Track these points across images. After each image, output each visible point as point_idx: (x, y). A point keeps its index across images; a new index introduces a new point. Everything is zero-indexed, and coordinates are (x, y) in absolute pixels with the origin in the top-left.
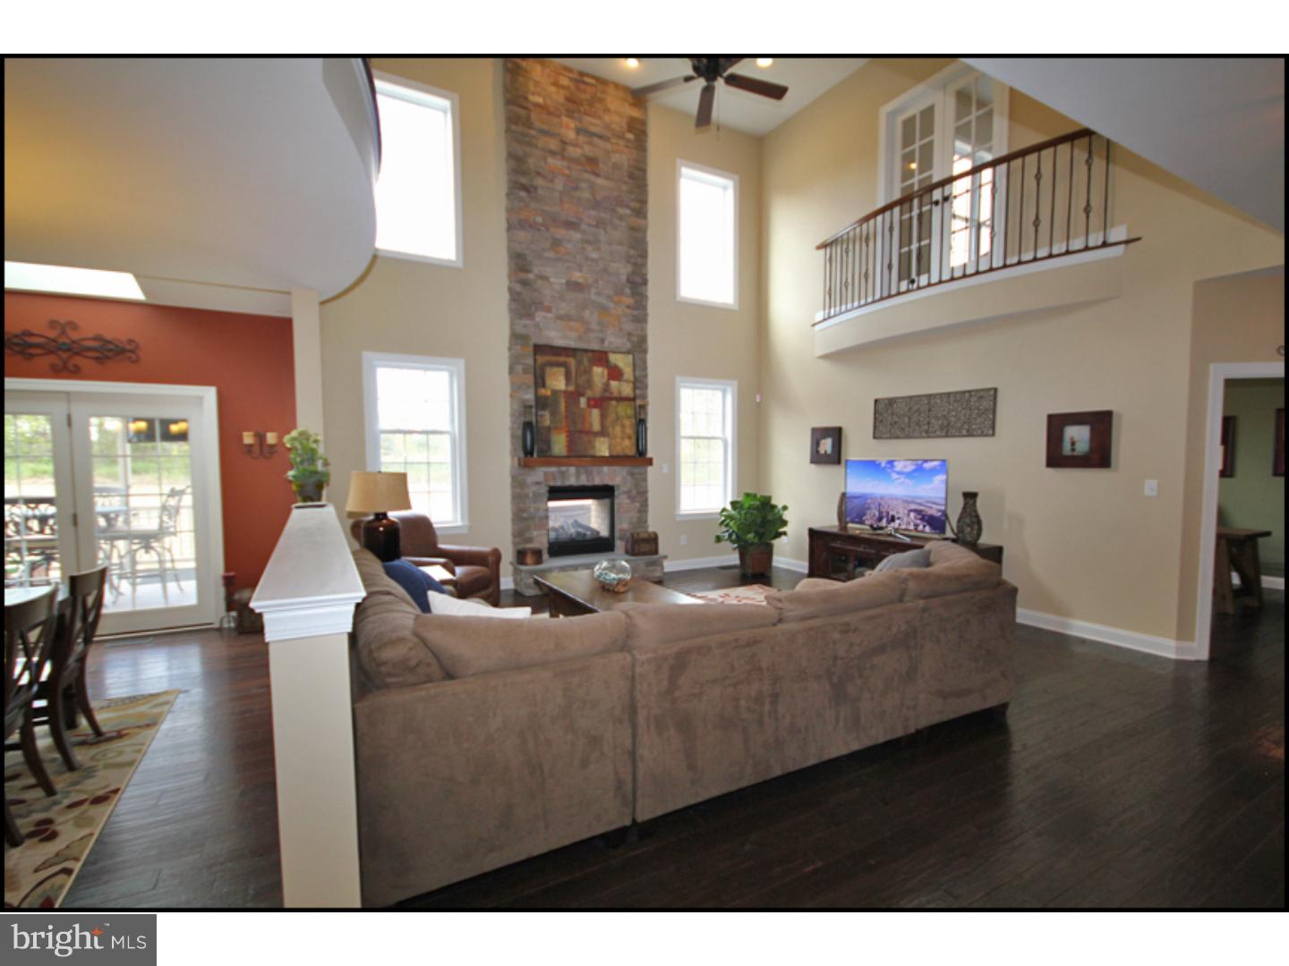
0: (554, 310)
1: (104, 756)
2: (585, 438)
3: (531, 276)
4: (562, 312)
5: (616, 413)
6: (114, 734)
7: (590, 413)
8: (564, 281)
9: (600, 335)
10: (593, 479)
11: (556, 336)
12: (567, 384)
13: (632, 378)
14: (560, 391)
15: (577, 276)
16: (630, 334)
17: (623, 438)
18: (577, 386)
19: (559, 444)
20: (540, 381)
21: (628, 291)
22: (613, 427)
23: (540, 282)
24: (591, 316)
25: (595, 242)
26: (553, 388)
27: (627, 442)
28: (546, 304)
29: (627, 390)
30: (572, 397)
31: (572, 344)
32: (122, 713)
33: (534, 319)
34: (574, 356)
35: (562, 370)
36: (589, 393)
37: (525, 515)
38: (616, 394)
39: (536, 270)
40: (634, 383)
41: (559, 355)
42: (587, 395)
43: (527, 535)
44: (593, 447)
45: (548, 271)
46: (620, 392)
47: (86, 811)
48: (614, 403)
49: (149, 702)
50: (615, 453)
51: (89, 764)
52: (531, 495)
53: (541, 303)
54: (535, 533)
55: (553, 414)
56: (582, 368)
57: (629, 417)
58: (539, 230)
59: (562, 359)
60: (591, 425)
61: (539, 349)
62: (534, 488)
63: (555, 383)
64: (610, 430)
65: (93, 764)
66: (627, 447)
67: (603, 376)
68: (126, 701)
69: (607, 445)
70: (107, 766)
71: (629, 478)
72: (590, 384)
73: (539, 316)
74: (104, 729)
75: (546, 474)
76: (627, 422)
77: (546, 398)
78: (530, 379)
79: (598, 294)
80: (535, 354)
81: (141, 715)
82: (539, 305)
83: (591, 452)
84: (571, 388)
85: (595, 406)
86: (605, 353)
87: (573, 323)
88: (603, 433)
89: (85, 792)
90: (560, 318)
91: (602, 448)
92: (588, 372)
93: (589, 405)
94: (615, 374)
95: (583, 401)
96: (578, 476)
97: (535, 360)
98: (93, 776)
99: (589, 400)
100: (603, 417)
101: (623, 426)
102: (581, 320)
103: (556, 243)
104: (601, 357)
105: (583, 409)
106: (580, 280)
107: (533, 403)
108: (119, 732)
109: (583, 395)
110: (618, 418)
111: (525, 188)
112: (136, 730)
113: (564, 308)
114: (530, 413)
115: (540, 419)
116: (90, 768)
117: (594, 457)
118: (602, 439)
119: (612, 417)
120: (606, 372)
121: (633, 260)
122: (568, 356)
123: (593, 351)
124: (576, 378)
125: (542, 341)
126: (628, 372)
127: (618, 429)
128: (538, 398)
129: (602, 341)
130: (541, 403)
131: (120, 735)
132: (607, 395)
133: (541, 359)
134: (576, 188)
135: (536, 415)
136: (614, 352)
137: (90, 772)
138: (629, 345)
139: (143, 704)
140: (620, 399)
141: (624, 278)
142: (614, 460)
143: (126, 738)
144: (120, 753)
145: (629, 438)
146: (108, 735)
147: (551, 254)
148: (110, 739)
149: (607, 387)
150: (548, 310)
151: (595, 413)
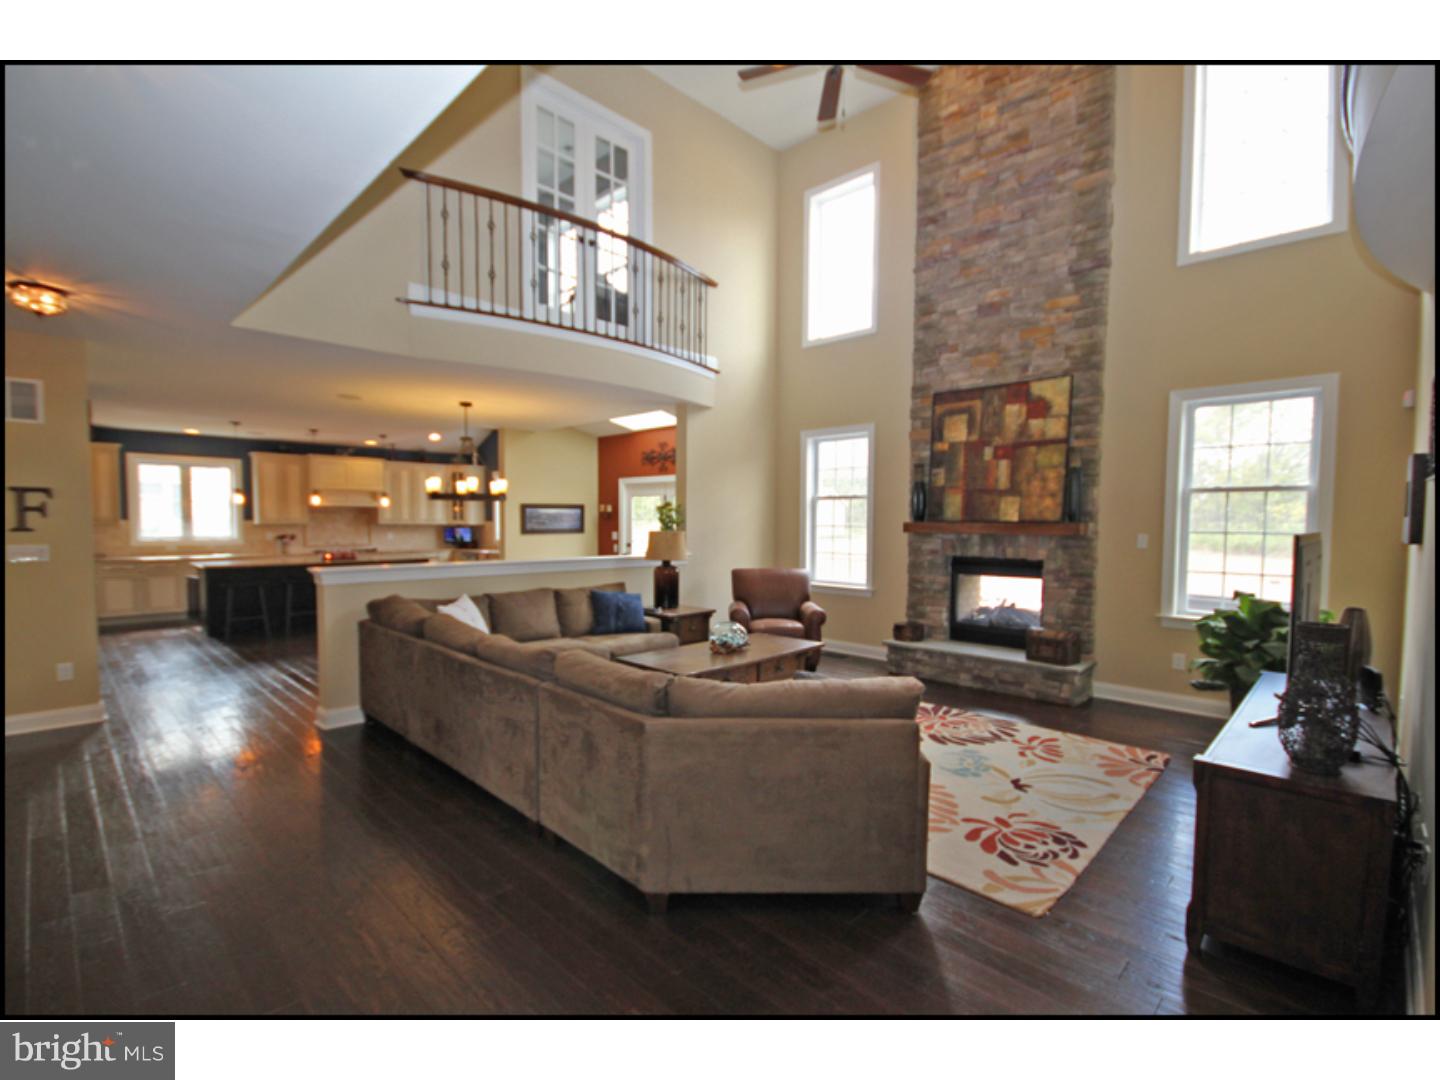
0: (960, 349)
2: (987, 498)
3: (934, 317)
4: (969, 347)
5: (1035, 462)
7: (997, 466)
8: (974, 308)
9: (1021, 361)
10: (1004, 551)
11: (962, 380)
12: (970, 432)
13: (1065, 410)
14: (960, 443)
15: (993, 295)
16: (1068, 348)
17: (1041, 497)
18: (982, 434)
19: (953, 506)
20: (937, 434)
21: (1070, 287)
22: (1029, 482)
23: (944, 321)
24: (1010, 341)
25: (1018, 243)
26: (951, 440)
27: (1048, 502)
28: (951, 342)
29: (1055, 428)
30: (974, 449)
31: (980, 382)
33: (938, 365)
34: (981, 398)
35: (964, 417)
36: (998, 441)
37: (919, 586)
38: (1036, 437)
39: (940, 308)
40: (1069, 417)
41: (962, 400)
42: (995, 443)
43: (920, 608)
44: (997, 510)
45: (954, 303)
46: (1043, 433)
48: (1033, 449)
50: (1027, 518)
52: (926, 564)
53: (945, 344)
54: (928, 609)
55: (949, 471)
56: (990, 410)
57: (1054, 467)
58: (946, 260)
59: (964, 404)
60: (997, 480)
61: (939, 398)
62: (929, 558)
63: (953, 435)
64: (1024, 487)
66: (1049, 507)
67: (1019, 416)
69: (1016, 507)
71: (1060, 552)
72: (999, 428)
73: (944, 359)
75: (944, 541)
76: (1051, 474)
77: (943, 453)
78: (927, 434)
79: (1020, 308)
80: (935, 403)
82: (943, 347)
83: (994, 517)
84: (974, 437)
85: (1004, 457)
86: (1026, 384)
87: (983, 357)
88: (1014, 490)
90: (968, 354)
91: (1010, 511)
92: (999, 413)
93: (996, 457)
94: (1040, 408)
95: (988, 452)
96: (983, 545)
97: (934, 412)
99: (996, 449)
100: (1014, 471)
101: (1044, 480)
102: (996, 349)
103: (967, 265)
104: (1019, 391)
105: (988, 462)
106: (996, 299)
107: (927, 462)
109: (988, 444)
110: (1036, 469)
111: (933, 220)
113: (972, 341)
114: (923, 472)
115: (933, 479)
117: (997, 522)
118: (1010, 499)
119: (1028, 466)
120: (1024, 409)
121: (1079, 240)
122: (972, 399)
123: (1007, 386)
124: (982, 424)
125: (946, 387)
126: (1060, 403)
127: (1036, 484)
128: (933, 454)
129: (1025, 368)
130: (937, 460)
132: (1024, 439)
133: (940, 409)
134: (997, 183)
135: (930, 474)
136: (1040, 379)
138: (1067, 364)
140: (1043, 443)
141: (1065, 269)
142: (1027, 525)
145: (1053, 495)
147: (961, 282)
149: (1024, 428)
150: (954, 349)
151: (1004, 465)
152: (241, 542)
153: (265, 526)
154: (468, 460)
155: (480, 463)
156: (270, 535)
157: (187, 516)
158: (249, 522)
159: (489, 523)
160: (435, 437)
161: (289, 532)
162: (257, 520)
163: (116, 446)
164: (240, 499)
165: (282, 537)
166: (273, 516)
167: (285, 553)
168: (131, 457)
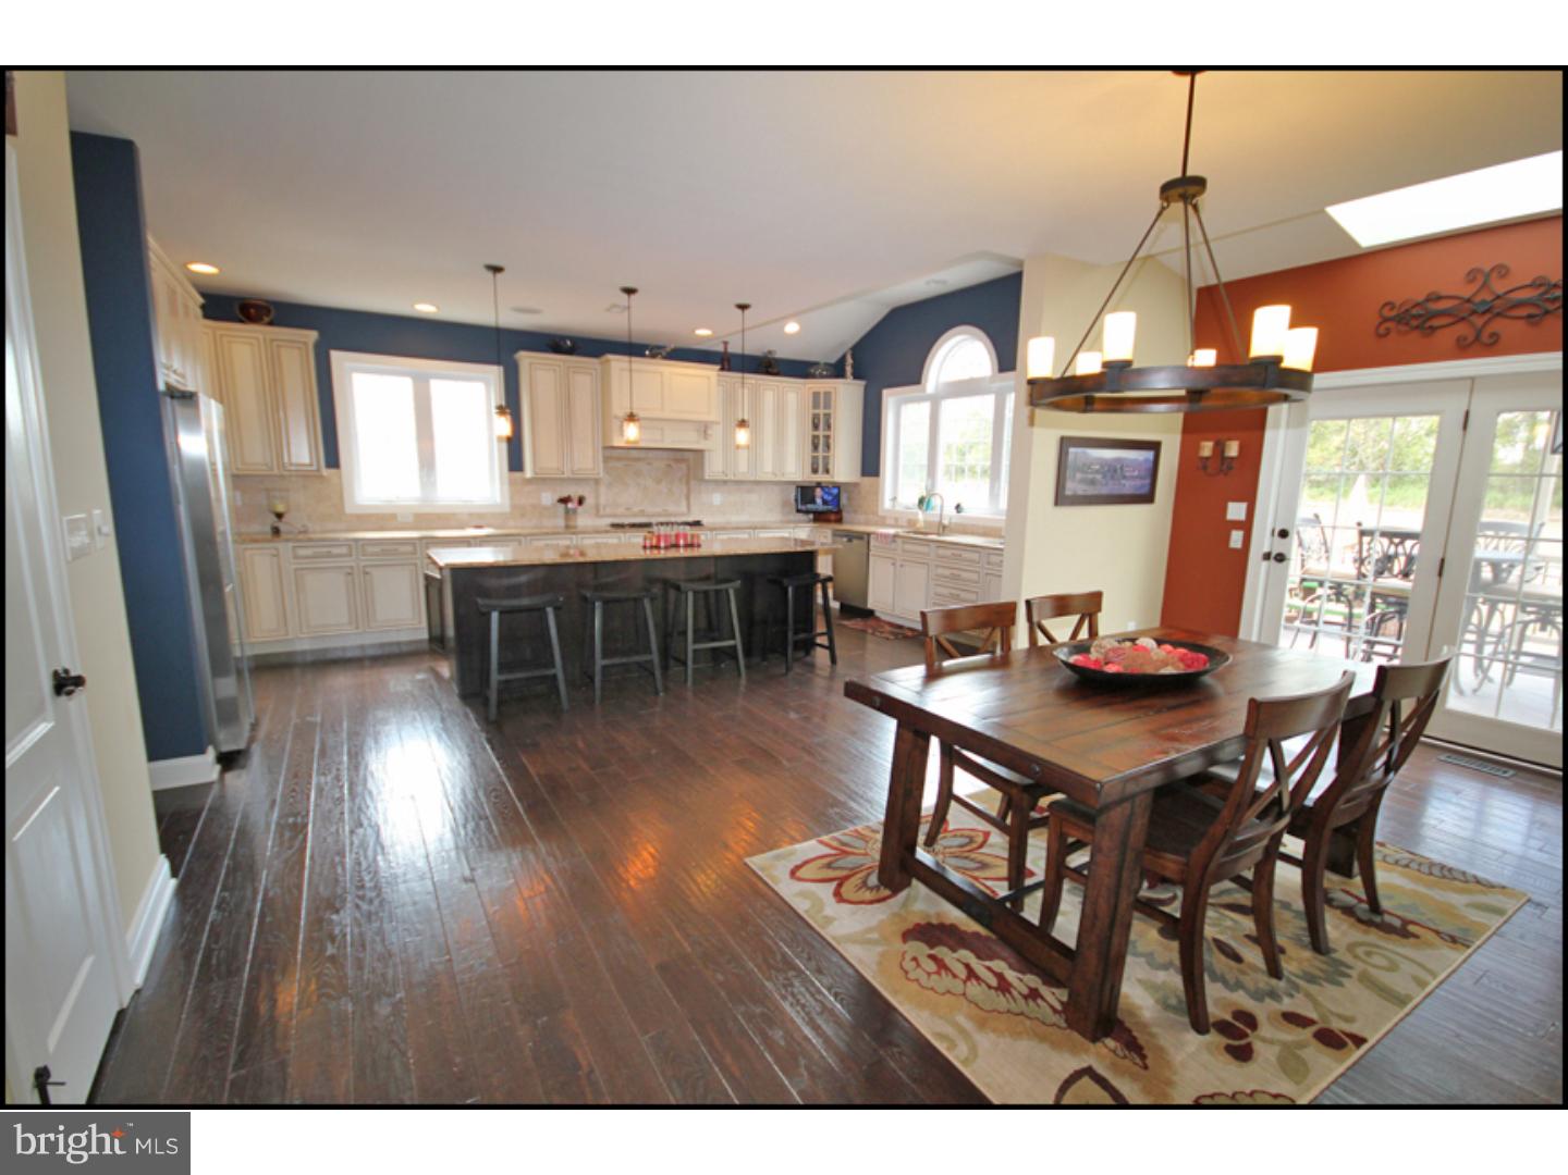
1: (1369, 954)
6: (1397, 923)
32: (1422, 889)
47: (1302, 1045)
49: (1469, 892)
51: (1341, 954)
65: (1348, 959)
68: (1436, 871)
70: (1366, 980)
74: (1385, 904)
81: (1448, 911)
89: (1316, 1004)
98: (1340, 984)
108: (1406, 922)
112: (1430, 936)
116: (1342, 964)
131: (1403, 931)
137: (1337, 973)
139: (1461, 891)
143: (1412, 940)
144: (1393, 967)
146: (1387, 918)
148: (1387, 929)
152: (507, 509)
153: (540, 481)
154: (837, 371)
155: (856, 376)
156: (548, 498)
157: (427, 462)
158: (517, 475)
159: (868, 480)
160: (792, 328)
161: (573, 491)
162: (528, 473)
163: (312, 336)
164: (504, 426)
165: (565, 500)
166: (550, 463)
167: (570, 528)
168: (338, 358)
